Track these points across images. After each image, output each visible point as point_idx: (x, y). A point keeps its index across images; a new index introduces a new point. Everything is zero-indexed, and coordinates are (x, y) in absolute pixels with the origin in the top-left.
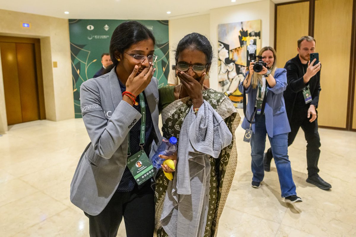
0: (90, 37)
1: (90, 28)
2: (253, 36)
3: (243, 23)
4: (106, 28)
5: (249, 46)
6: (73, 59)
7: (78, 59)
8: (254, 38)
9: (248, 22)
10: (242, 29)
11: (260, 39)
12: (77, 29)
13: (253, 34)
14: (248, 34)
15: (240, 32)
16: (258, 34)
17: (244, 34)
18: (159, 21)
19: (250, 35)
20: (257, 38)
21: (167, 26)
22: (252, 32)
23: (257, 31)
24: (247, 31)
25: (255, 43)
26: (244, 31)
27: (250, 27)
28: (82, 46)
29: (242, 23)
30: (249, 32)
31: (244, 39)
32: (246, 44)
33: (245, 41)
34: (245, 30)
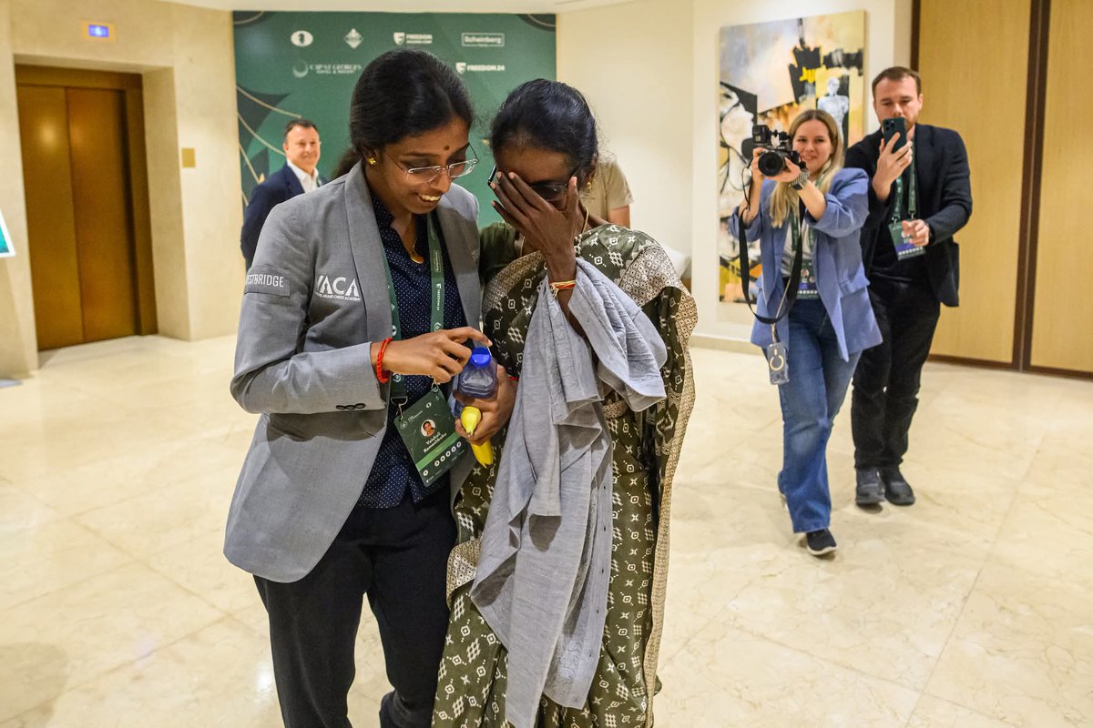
0: (301, 69)
1: (302, 38)
2: (839, 66)
3: (804, 23)
4: (353, 39)
5: (822, 100)
6: (245, 139)
7: (260, 140)
8: (843, 71)
9: (822, 18)
10: (802, 42)
11: (860, 74)
12: (259, 43)
13: (837, 58)
14: (822, 61)
15: (795, 51)
16: (855, 60)
17: (807, 58)
18: (524, 17)
19: (829, 62)
20: (853, 71)
21: (551, 33)
22: (836, 51)
23: (854, 50)
24: (817, 50)
25: (843, 90)
26: (807, 50)
27: (830, 35)
28: (275, 100)
29: (801, 21)
30: (824, 53)
31: (806, 74)
32: (814, 92)
33: (810, 81)
34: (811, 44)
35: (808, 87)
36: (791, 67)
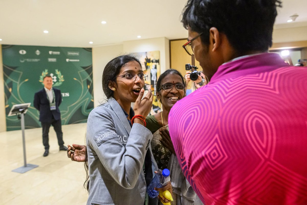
0: (22, 60)
1: (23, 52)
2: (155, 62)
3: (147, 53)
4: (38, 53)
5: (152, 70)
6: (5, 78)
7: (10, 79)
8: (155, 64)
9: (150, 52)
10: (147, 57)
11: (159, 64)
12: (10, 53)
13: (154, 61)
14: (151, 61)
15: (146, 59)
16: (158, 61)
17: (148, 61)
18: (84, 49)
19: (152, 62)
20: (157, 64)
22: (154, 59)
23: (157, 59)
24: (150, 59)
25: (156, 68)
26: (148, 59)
27: (152, 56)
28: (15, 68)
29: (146, 53)
30: (151, 59)
31: (148, 64)
32: (149, 68)
33: (149, 66)
34: (149, 58)
35: (148, 67)
36: (145, 63)
